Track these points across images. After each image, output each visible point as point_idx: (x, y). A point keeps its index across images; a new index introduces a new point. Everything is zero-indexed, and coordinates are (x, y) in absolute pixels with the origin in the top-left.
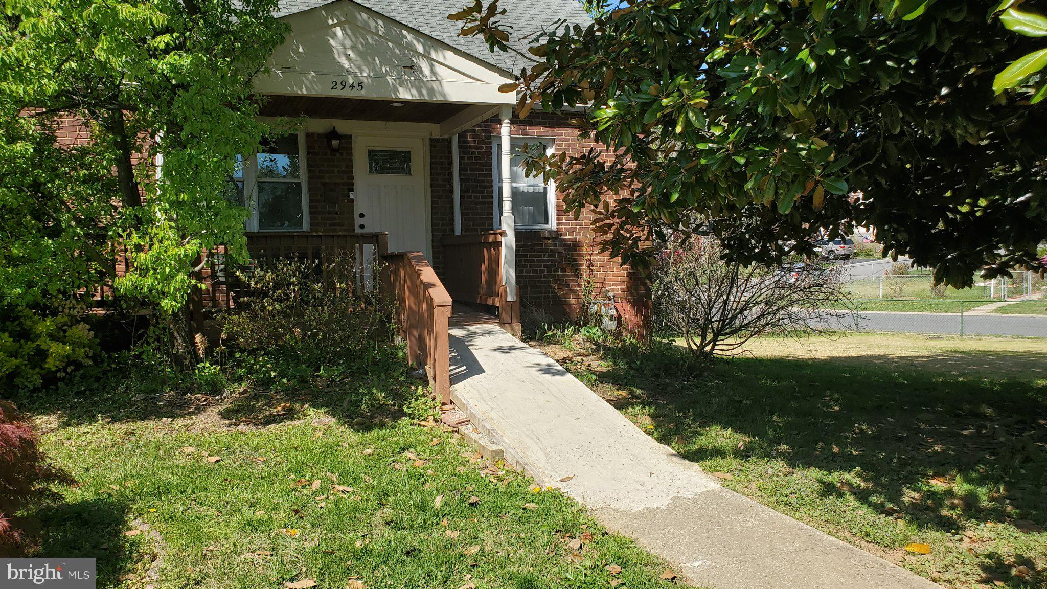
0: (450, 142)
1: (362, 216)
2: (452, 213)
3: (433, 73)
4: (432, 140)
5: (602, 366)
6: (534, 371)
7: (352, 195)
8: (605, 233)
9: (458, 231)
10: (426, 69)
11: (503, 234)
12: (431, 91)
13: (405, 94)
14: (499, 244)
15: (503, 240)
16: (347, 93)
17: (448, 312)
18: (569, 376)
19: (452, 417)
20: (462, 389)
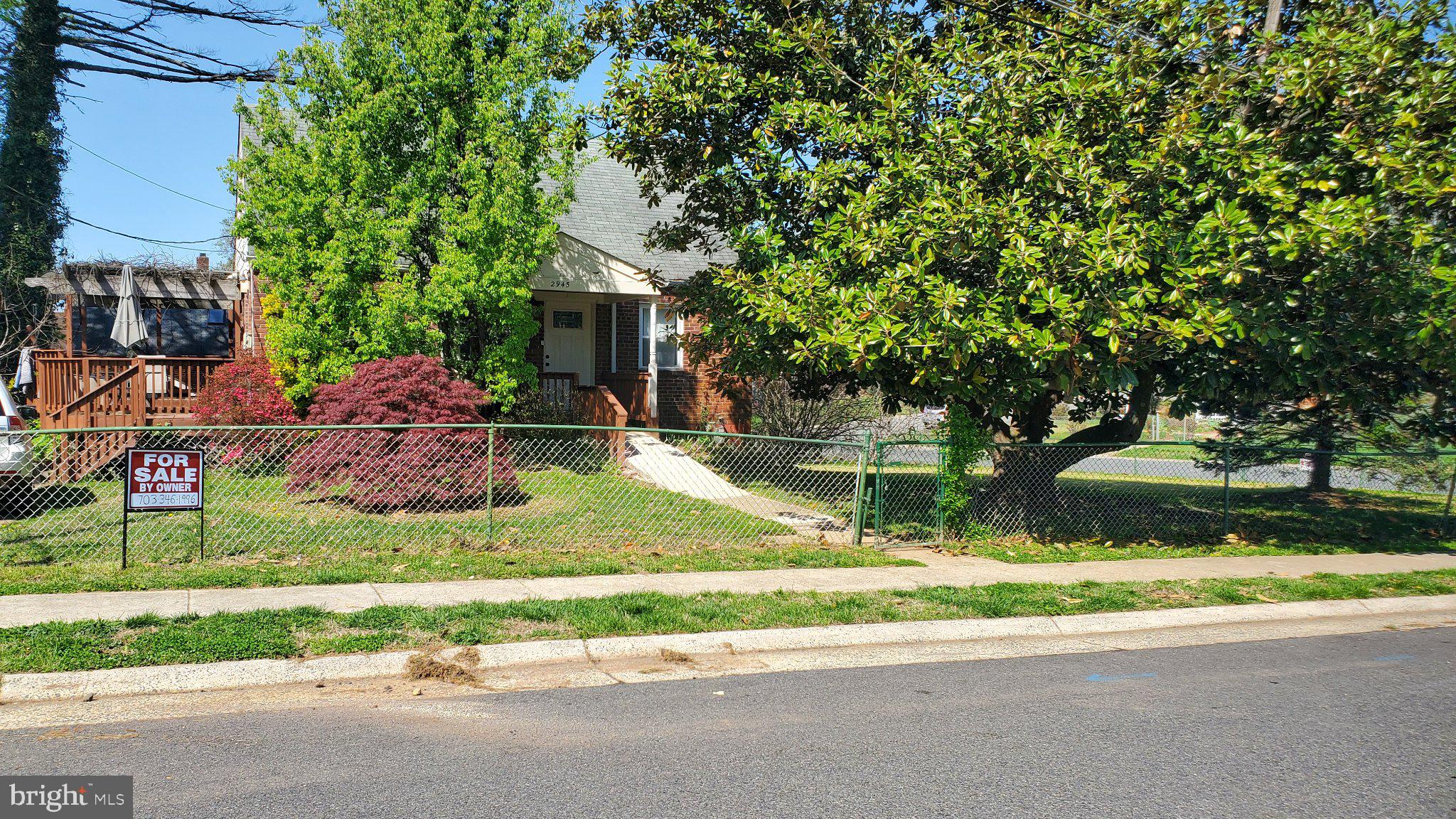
0: (611, 307)
1: (548, 357)
2: (610, 357)
3: (609, 273)
4: (598, 305)
5: (706, 457)
6: (667, 454)
7: (542, 343)
8: (713, 378)
9: (614, 370)
10: (606, 273)
11: (650, 375)
12: (608, 285)
13: (593, 288)
14: (647, 381)
15: (649, 379)
16: (560, 288)
17: (625, 420)
18: (687, 458)
19: (628, 472)
20: (631, 460)
